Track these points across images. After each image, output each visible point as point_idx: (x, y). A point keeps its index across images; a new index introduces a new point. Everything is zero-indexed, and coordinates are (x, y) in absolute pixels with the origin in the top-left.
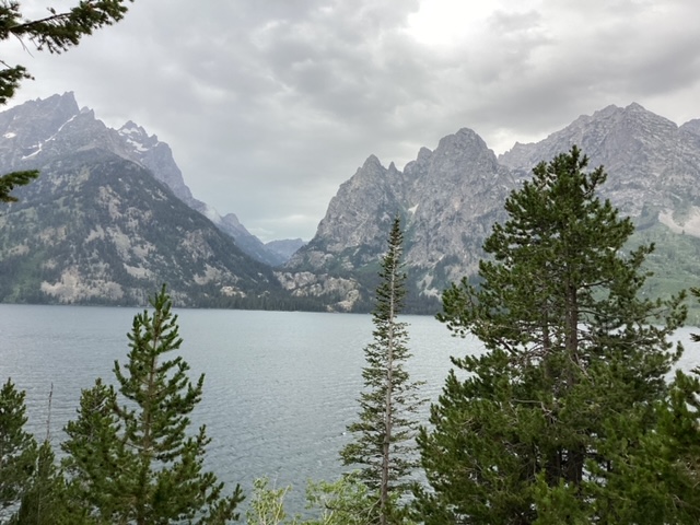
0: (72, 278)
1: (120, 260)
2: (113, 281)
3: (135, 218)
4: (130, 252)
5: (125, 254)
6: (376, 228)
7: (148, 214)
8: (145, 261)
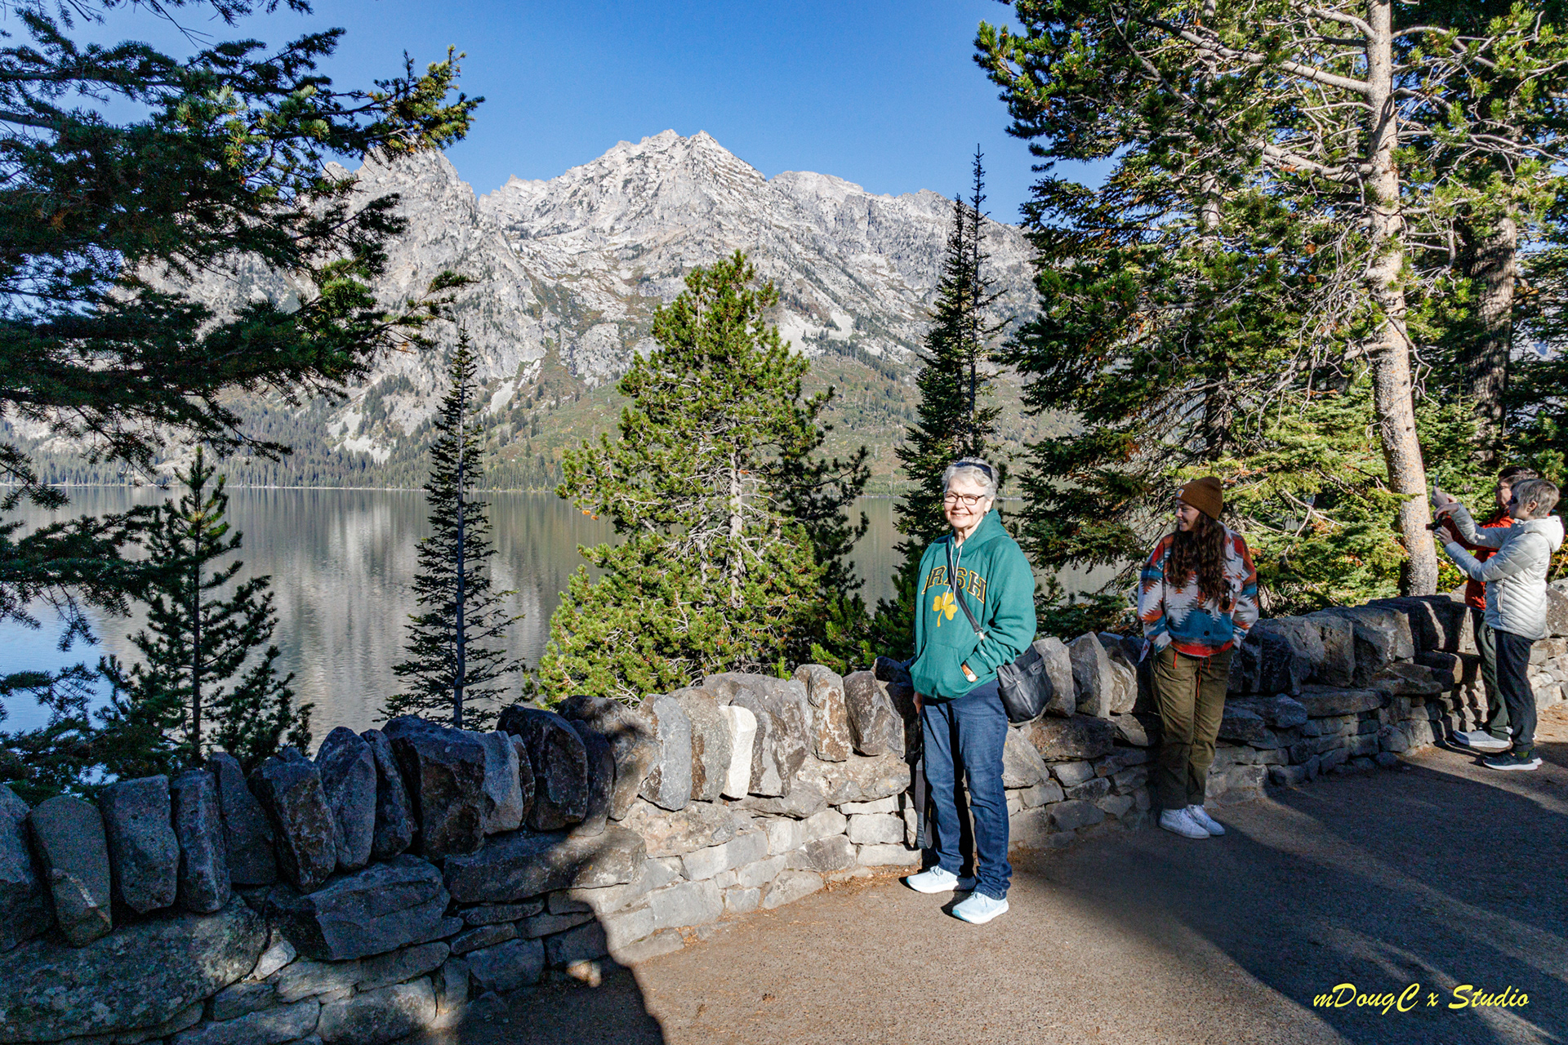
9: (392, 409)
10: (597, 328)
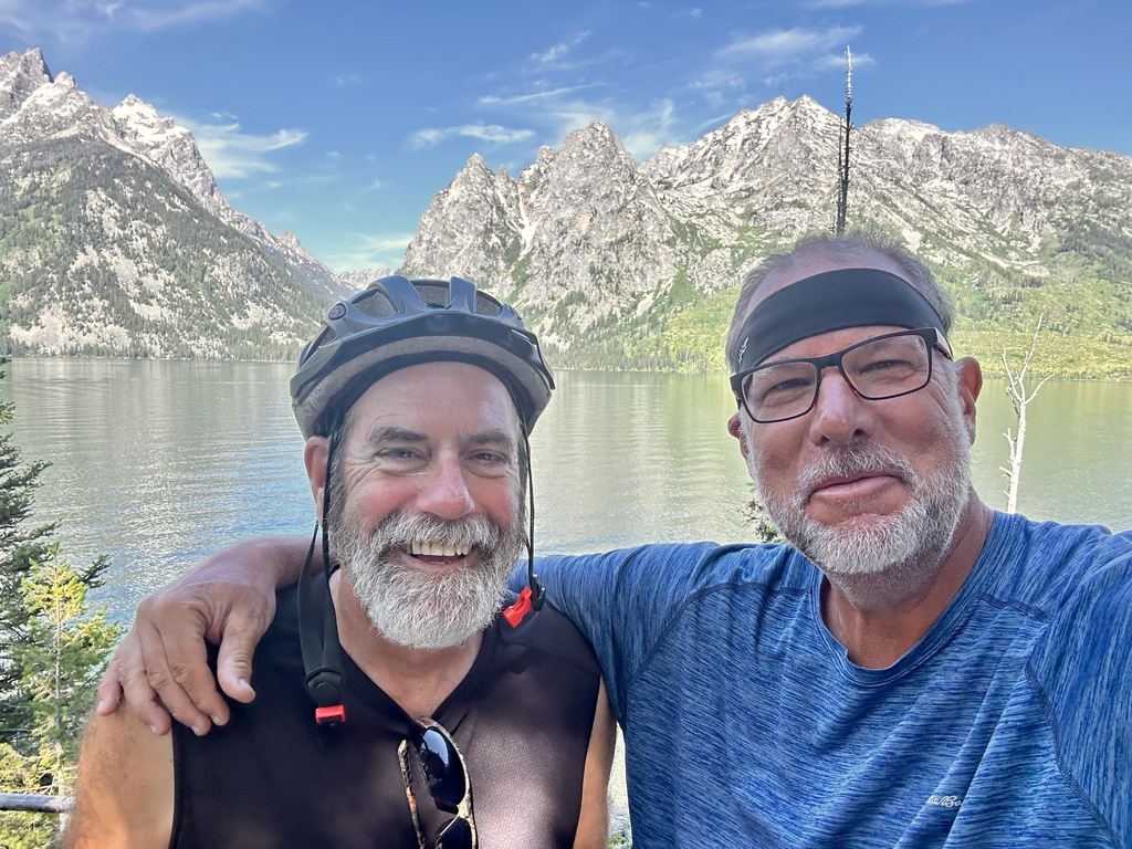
0: (55, 320)
1: (123, 295)
2: (116, 323)
3: (142, 236)
4: (139, 284)
5: (130, 287)
6: (482, 254)
7: (160, 230)
8: (160, 296)
9: (572, 316)
10: (716, 252)
